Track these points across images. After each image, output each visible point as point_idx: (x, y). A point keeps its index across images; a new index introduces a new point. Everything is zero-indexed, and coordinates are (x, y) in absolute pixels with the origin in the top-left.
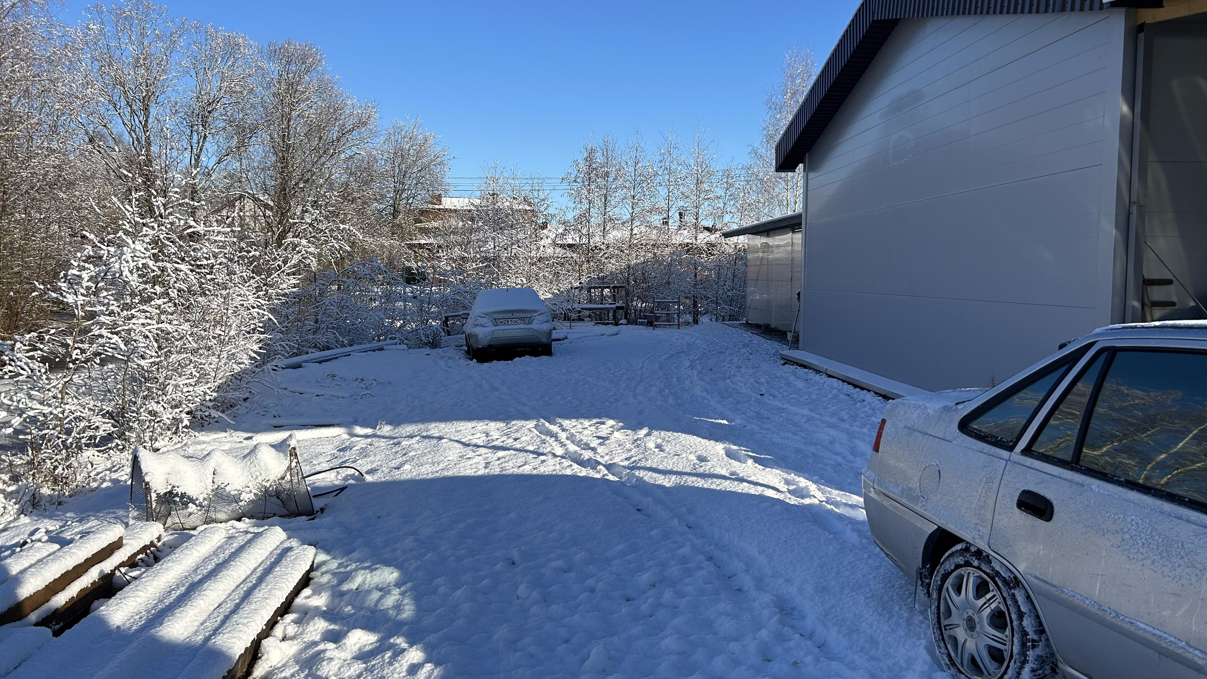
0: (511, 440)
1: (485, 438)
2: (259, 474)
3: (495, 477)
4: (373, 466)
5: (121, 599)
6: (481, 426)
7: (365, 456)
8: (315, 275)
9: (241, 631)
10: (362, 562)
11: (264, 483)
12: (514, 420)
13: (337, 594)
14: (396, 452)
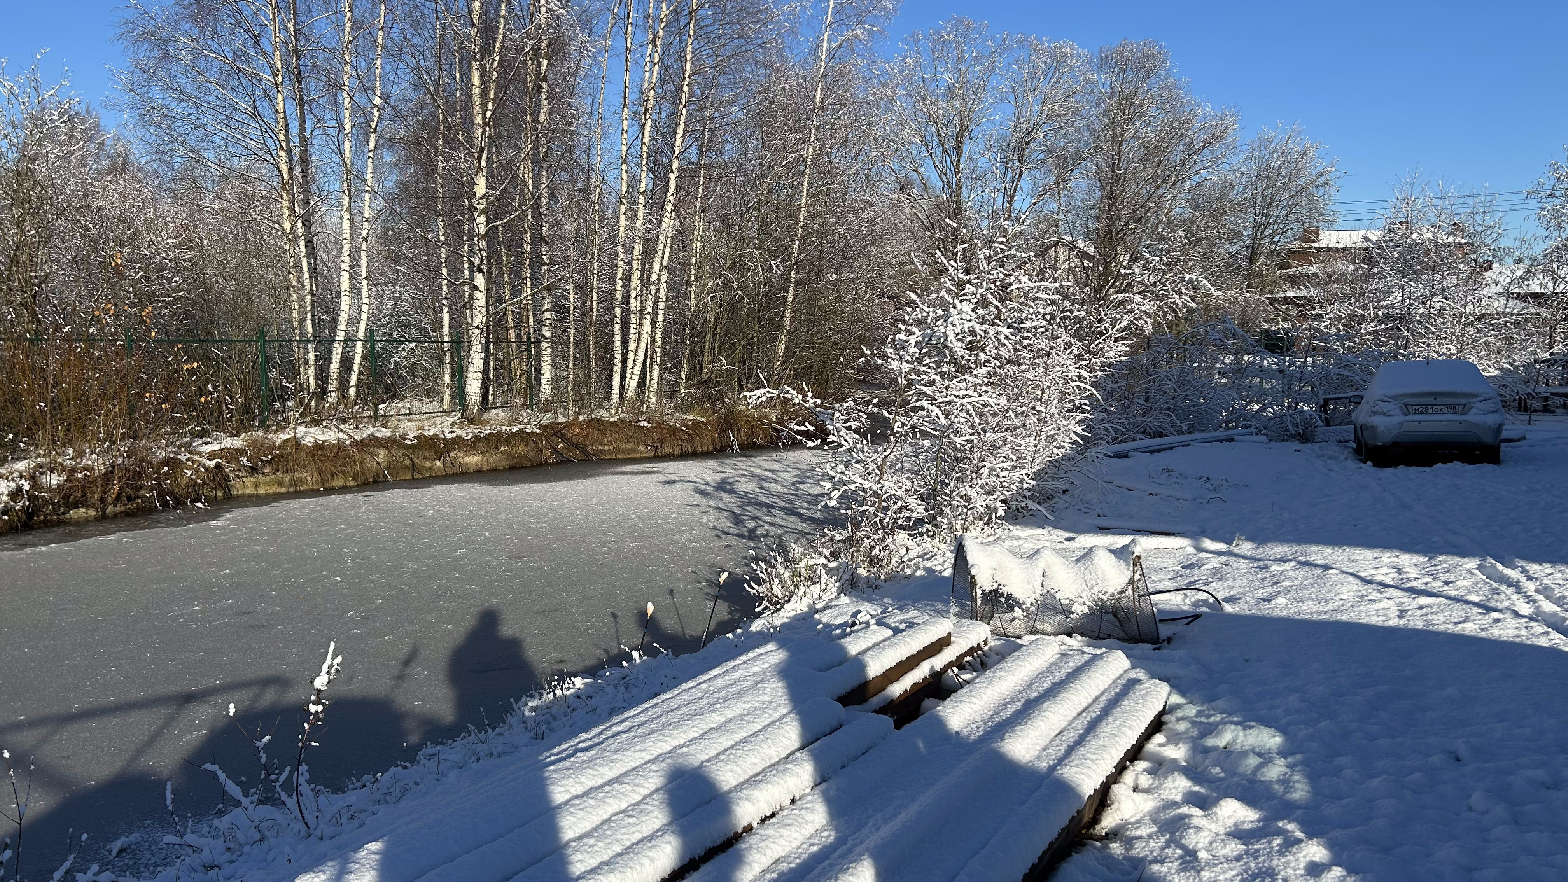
0: (1438, 584)
1: (1396, 575)
2: (1094, 584)
3: (1415, 632)
4: (1232, 593)
5: (956, 702)
6: (1387, 557)
7: (1221, 579)
8: (1149, 341)
9: (1089, 768)
10: (1230, 714)
11: (1101, 595)
12: (1441, 554)
13: (1199, 749)
14: (1264, 579)
